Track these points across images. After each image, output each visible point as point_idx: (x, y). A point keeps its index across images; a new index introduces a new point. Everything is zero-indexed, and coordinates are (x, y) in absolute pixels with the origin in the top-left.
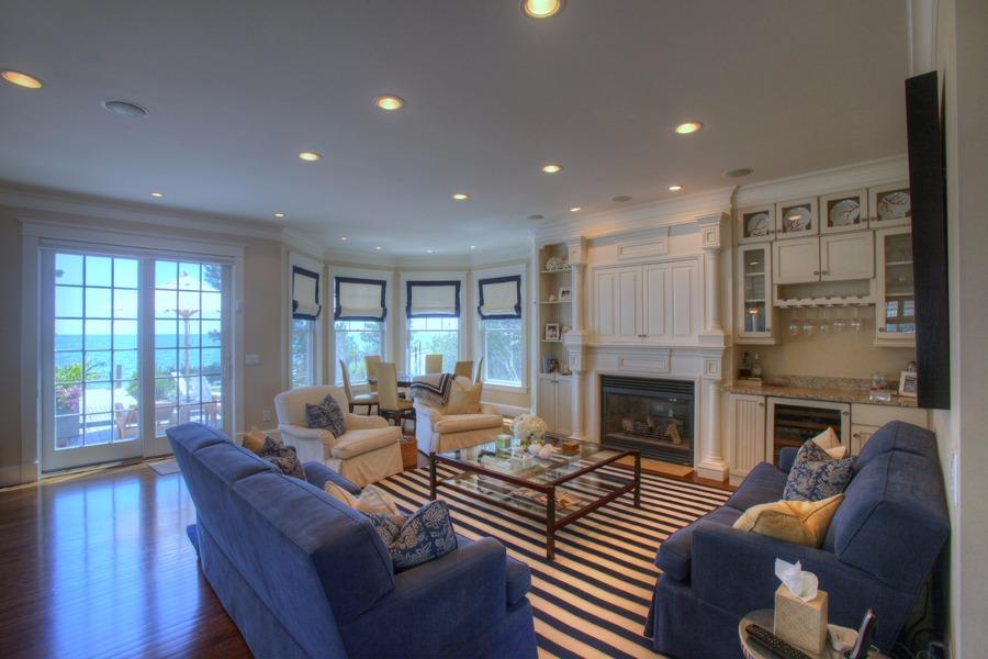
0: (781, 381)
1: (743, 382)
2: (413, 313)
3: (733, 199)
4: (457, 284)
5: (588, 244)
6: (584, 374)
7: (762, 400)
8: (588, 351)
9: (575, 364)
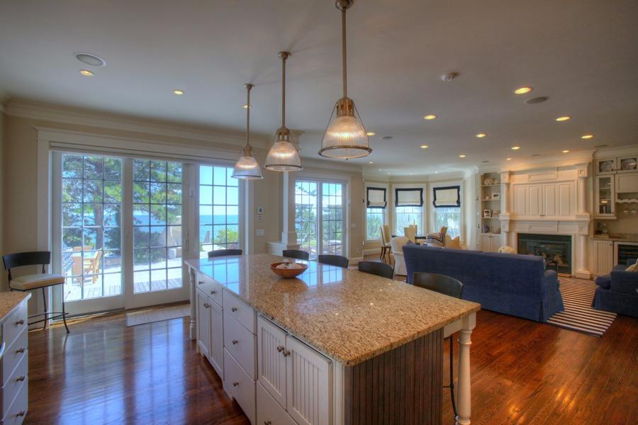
0: (619, 236)
1: (598, 236)
2: (399, 204)
3: (593, 155)
4: (421, 190)
5: (511, 173)
6: (509, 233)
7: (611, 243)
8: (512, 222)
9: (505, 228)
